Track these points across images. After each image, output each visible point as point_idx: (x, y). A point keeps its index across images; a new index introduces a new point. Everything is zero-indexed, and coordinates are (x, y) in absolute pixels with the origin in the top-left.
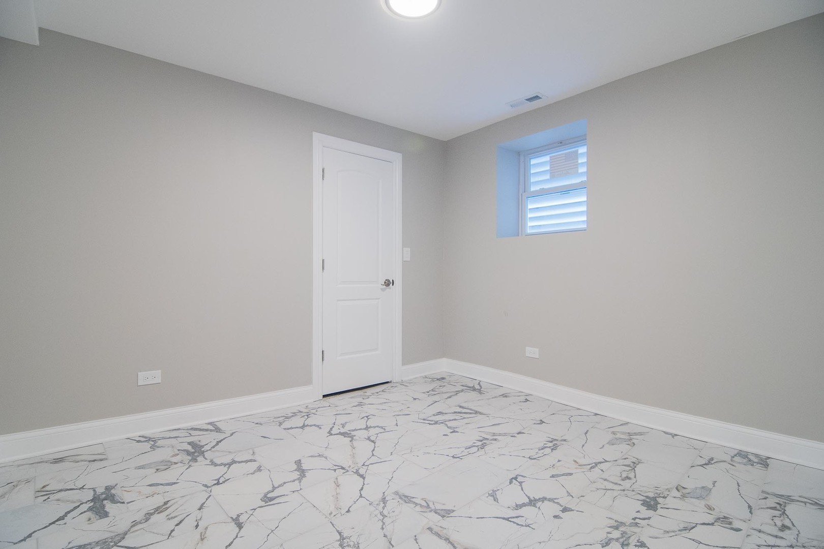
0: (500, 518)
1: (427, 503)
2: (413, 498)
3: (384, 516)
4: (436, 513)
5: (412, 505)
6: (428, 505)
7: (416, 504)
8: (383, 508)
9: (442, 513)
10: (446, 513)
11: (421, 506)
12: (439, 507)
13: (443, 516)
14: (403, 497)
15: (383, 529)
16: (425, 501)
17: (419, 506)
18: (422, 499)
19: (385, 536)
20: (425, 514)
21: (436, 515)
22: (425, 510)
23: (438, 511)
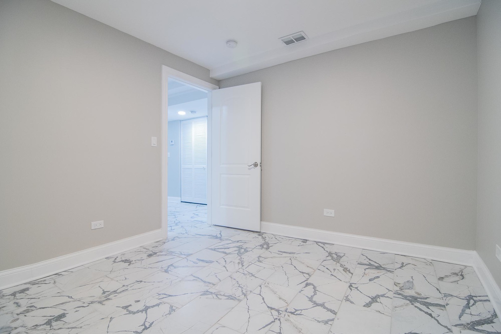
0: (174, 296)
1: (218, 297)
2: (227, 299)
3: (239, 286)
4: (212, 293)
5: (226, 294)
6: (217, 296)
7: (224, 295)
8: (242, 291)
9: (208, 293)
10: (206, 293)
11: (221, 295)
12: (210, 296)
13: (207, 291)
14: (234, 298)
15: (237, 282)
16: (219, 298)
17: (222, 295)
18: (221, 299)
19: (235, 279)
20: (217, 291)
21: (211, 291)
22: (218, 293)
23: (211, 293)
